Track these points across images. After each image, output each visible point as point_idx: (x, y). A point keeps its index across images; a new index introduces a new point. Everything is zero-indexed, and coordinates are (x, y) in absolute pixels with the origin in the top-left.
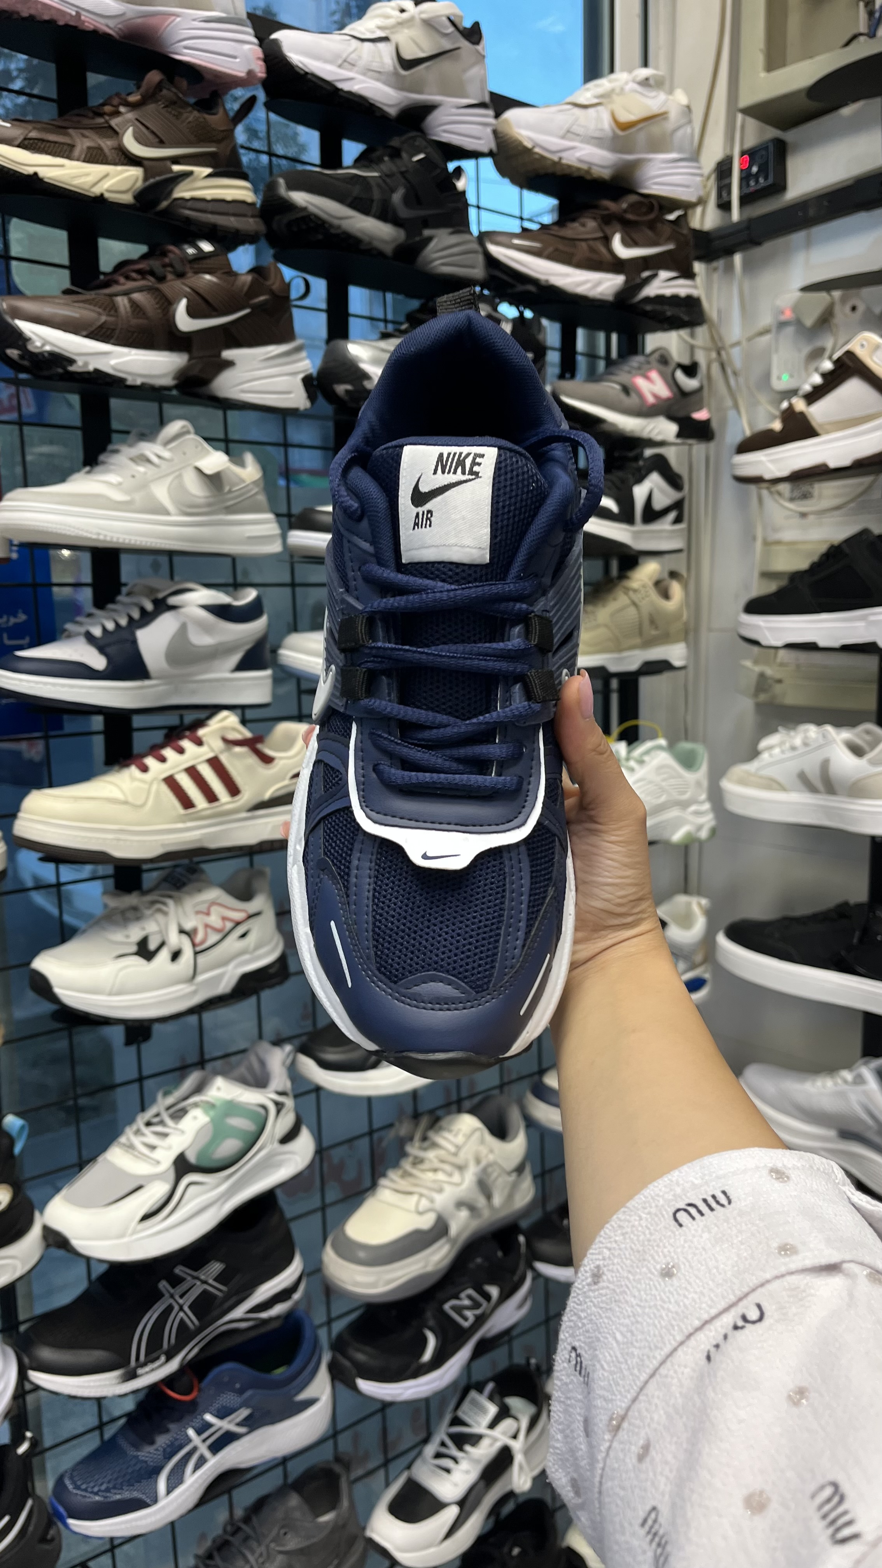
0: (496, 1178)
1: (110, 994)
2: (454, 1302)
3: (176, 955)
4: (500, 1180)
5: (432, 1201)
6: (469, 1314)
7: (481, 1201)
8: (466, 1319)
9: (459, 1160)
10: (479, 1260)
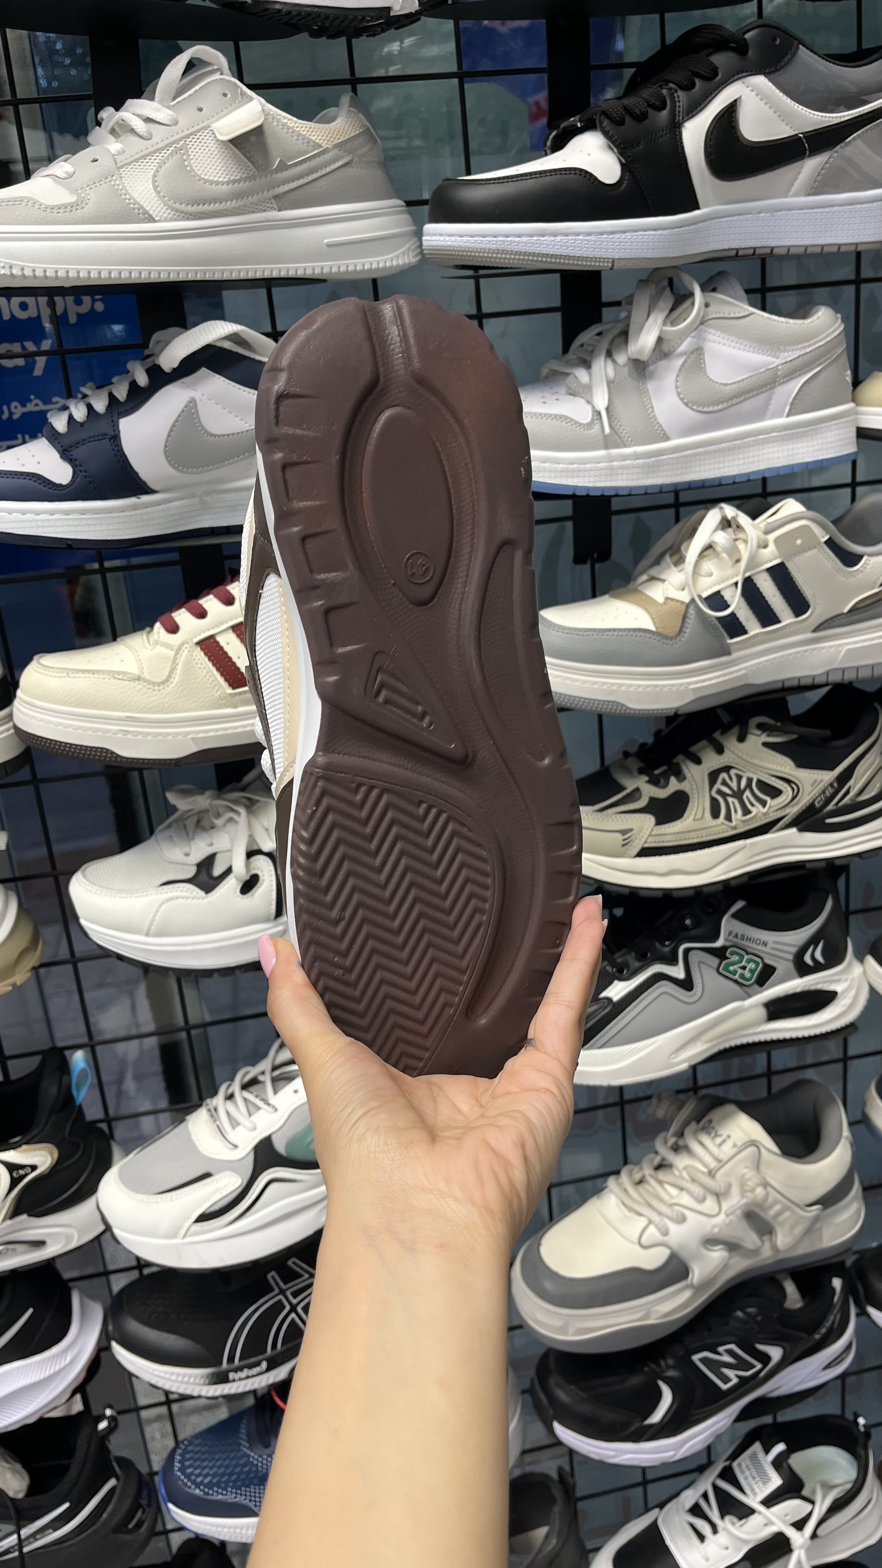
0: (779, 1214)
1: (147, 934)
2: (706, 1354)
3: (249, 885)
4: (787, 1214)
5: (665, 1233)
6: (730, 1373)
7: (751, 1239)
8: (726, 1380)
9: (718, 1184)
10: (751, 1310)
